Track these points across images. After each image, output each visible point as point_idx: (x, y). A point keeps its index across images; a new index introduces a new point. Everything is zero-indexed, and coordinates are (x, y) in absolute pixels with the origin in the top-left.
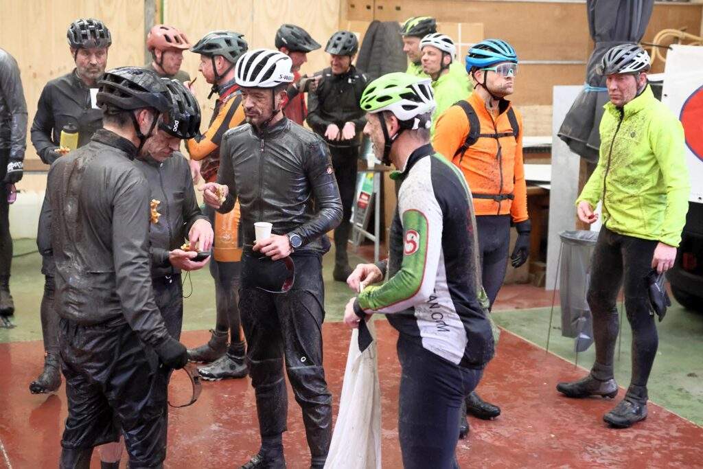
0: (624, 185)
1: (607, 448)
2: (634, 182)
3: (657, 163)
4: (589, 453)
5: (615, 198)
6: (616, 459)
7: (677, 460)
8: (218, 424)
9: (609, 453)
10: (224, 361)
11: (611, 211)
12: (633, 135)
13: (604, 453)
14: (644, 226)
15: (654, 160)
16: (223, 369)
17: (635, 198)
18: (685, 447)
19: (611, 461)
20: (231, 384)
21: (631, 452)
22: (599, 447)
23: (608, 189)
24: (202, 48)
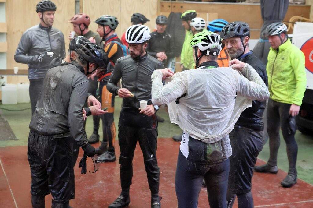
0: (280, 80)
1: (267, 191)
2: (284, 79)
3: (293, 71)
4: (260, 194)
5: (276, 86)
6: (270, 196)
7: (297, 197)
8: (102, 181)
9: (268, 194)
10: (106, 154)
11: (274, 92)
12: (283, 59)
13: (266, 193)
14: (288, 98)
15: (292, 69)
16: (105, 157)
17: (285, 86)
18: (300, 191)
19: (268, 197)
20: (109, 164)
21: (277, 193)
22: (264, 191)
23: (272, 82)
24: (99, 22)
